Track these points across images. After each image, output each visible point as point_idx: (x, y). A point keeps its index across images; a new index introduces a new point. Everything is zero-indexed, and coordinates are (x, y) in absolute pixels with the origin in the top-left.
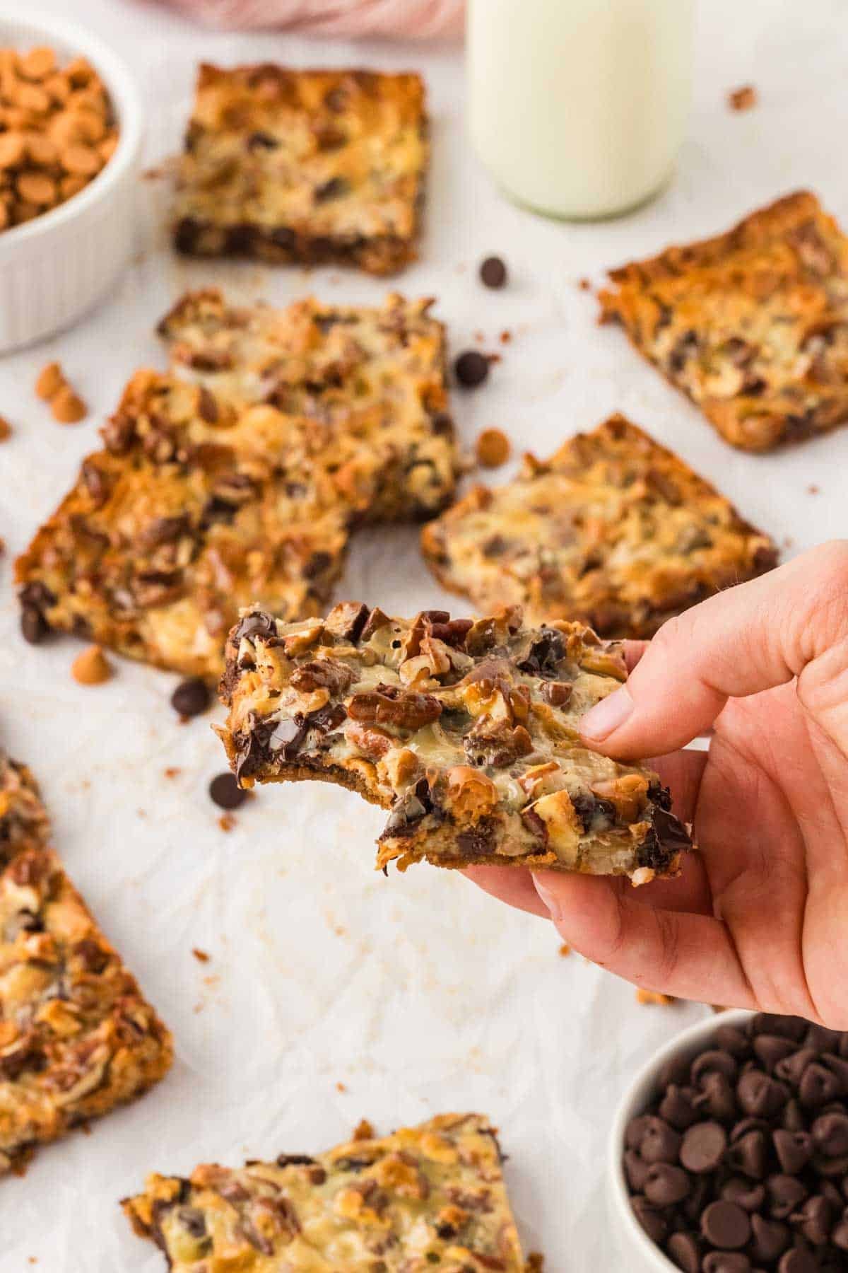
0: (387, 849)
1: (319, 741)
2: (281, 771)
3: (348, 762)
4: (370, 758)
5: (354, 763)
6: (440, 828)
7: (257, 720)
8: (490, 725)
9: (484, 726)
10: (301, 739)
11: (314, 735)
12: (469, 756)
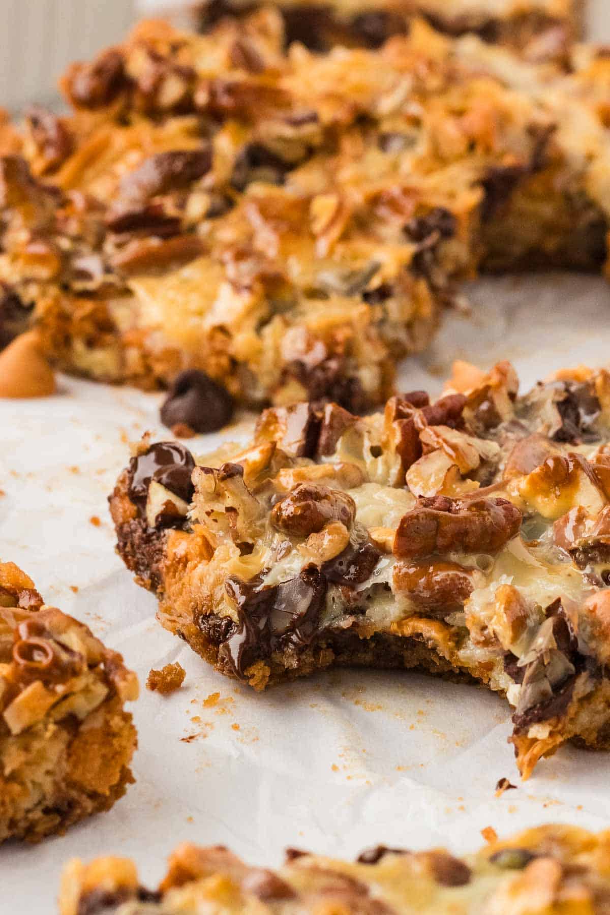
0: (534, 740)
1: (349, 601)
2: (299, 660)
3: (400, 624)
4: (432, 611)
5: (411, 624)
6: (597, 690)
7: (246, 589)
8: (589, 523)
9: (581, 527)
10: (319, 604)
11: (335, 594)
12: (588, 576)
